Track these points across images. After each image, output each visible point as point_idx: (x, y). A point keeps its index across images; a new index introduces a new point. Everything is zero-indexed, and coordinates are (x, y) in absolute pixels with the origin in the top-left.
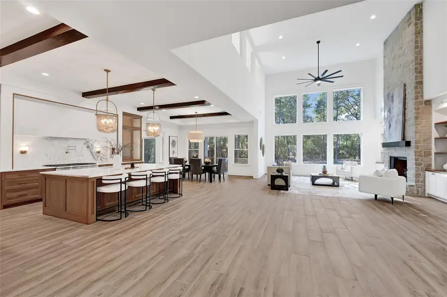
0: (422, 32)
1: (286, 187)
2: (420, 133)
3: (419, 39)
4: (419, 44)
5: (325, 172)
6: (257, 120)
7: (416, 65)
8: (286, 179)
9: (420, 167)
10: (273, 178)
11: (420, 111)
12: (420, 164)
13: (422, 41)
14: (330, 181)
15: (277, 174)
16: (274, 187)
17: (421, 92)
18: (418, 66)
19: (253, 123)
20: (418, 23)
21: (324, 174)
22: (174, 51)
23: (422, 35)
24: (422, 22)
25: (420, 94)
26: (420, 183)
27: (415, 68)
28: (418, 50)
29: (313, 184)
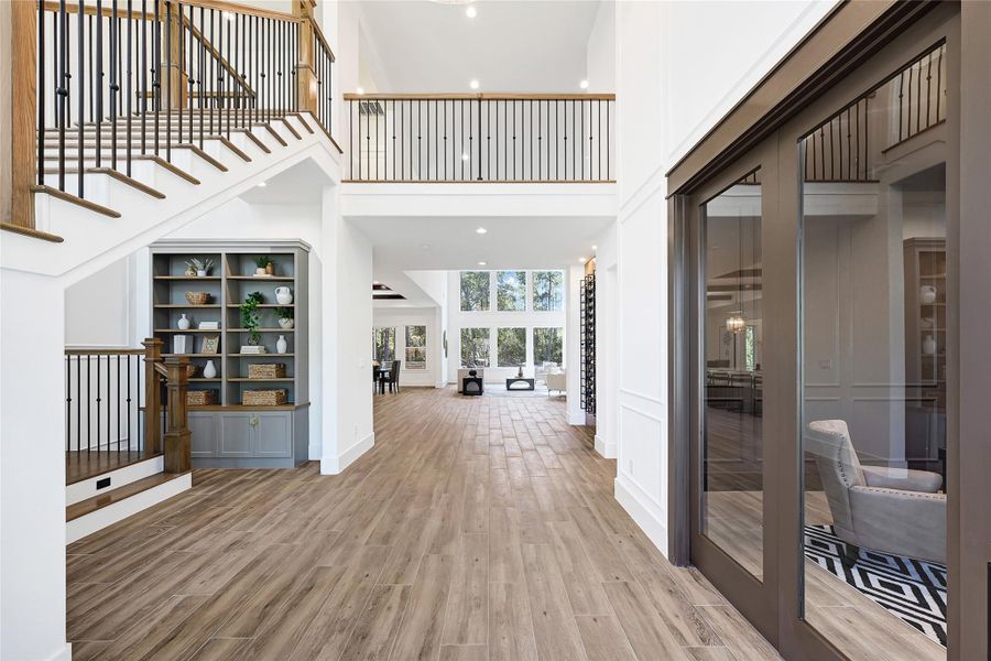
1: (480, 393)
5: (520, 375)
6: (440, 308)
8: (479, 382)
10: (466, 382)
14: (527, 385)
15: (469, 376)
16: (465, 393)
19: (434, 311)
21: (520, 378)
22: (406, 273)
29: (509, 389)
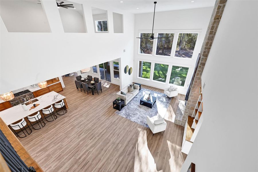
0: (220, 19)
2: (192, 96)
3: (215, 25)
4: (214, 30)
5: (148, 99)
7: (205, 49)
9: (186, 114)
11: (197, 83)
12: (187, 113)
13: (217, 27)
17: (201, 71)
18: (207, 50)
20: (221, 6)
23: (219, 21)
24: (224, 6)
25: (201, 73)
26: (184, 121)
27: (204, 51)
28: (211, 35)
29: (140, 104)
